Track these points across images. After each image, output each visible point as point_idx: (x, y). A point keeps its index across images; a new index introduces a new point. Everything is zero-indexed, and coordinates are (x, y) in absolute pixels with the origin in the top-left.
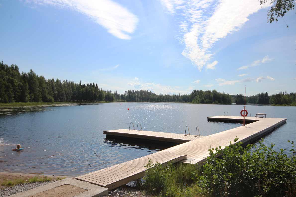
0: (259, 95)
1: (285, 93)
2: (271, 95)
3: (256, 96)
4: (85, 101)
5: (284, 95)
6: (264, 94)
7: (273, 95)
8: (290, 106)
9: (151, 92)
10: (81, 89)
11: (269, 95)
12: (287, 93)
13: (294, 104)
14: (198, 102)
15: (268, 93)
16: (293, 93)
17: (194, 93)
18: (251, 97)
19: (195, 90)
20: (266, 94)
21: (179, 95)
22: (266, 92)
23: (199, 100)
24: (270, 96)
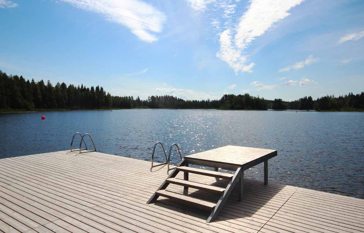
0: (302, 99)
1: (332, 96)
2: (316, 99)
3: (298, 101)
4: (80, 107)
5: (332, 99)
6: (307, 98)
7: (318, 99)
8: (341, 111)
9: (177, 97)
10: (80, 93)
11: (313, 100)
12: (335, 97)
13: (345, 109)
14: (227, 108)
15: (312, 97)
16: (342, 97)
17: (225, 97)
18: (292, 102)
19: (226, 95)
20: (310, 98)
21: (209, 101)
22: (309, 96)
23: (228, 106)
24: (315, 101)
